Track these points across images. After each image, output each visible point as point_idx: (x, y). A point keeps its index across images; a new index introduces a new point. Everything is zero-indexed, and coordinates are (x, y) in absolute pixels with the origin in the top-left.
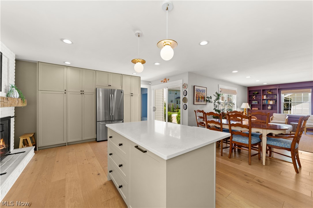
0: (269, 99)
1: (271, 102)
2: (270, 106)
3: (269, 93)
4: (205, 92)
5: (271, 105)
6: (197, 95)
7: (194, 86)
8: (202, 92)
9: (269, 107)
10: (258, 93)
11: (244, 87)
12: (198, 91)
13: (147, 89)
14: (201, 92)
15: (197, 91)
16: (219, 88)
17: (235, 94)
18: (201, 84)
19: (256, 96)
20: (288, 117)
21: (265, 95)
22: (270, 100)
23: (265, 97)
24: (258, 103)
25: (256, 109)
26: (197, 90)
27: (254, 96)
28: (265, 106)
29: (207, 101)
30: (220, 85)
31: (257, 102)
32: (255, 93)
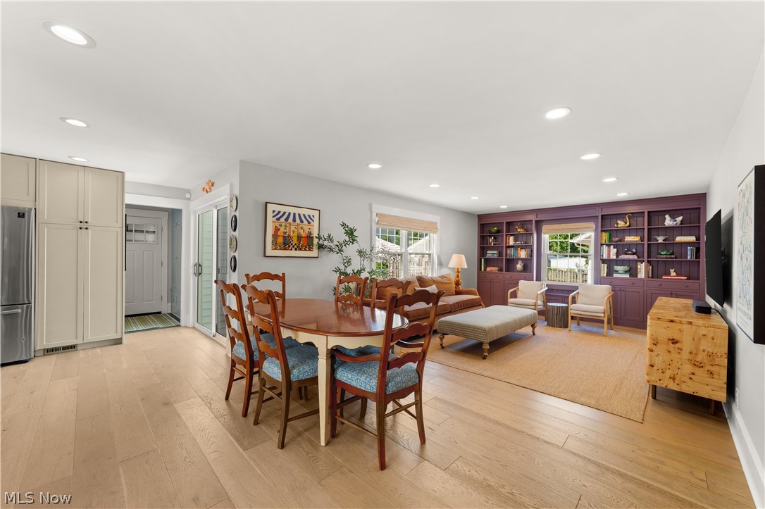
0: (518, 246)
1: (523, 254)
2: (520, 262)
3: (519, 230)
4: (316, 224)
5: (522, 259)
6: (277, 230)
7: (266, 203)
8: (302, 222)
9: (519, 266)
10: (498, 232)
11: (467, 214)
12: (282, 220)
13: (180, 211)
14: (294, 221)
15: (278, 219)
16: (371, 212)
17: (435, 232)
18: (295, 199)
19: (495, 238)
20: (547, 288)
21: (511, 235)
22: (521, 249)
23: (511, 241)
24: (500, 254)
25: (495, 269)
26: (278, 216)
27: (491, 236)
28: (511, 263)
29: (320, 247)
30: (374, 206)
31: (495, 252)
32: (493, 231)
